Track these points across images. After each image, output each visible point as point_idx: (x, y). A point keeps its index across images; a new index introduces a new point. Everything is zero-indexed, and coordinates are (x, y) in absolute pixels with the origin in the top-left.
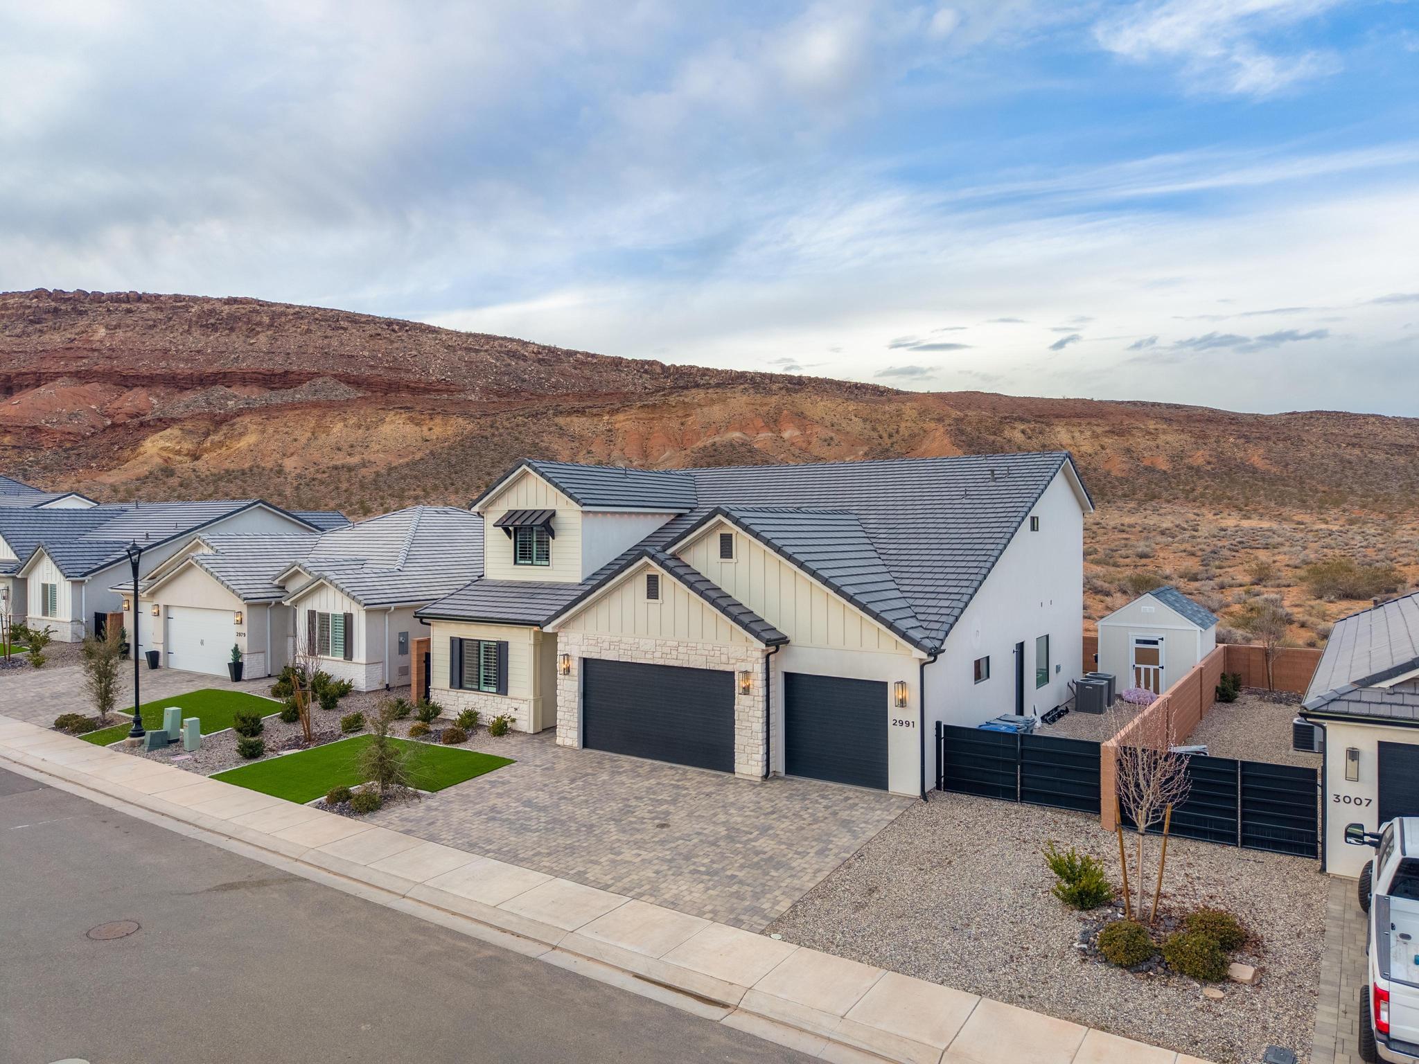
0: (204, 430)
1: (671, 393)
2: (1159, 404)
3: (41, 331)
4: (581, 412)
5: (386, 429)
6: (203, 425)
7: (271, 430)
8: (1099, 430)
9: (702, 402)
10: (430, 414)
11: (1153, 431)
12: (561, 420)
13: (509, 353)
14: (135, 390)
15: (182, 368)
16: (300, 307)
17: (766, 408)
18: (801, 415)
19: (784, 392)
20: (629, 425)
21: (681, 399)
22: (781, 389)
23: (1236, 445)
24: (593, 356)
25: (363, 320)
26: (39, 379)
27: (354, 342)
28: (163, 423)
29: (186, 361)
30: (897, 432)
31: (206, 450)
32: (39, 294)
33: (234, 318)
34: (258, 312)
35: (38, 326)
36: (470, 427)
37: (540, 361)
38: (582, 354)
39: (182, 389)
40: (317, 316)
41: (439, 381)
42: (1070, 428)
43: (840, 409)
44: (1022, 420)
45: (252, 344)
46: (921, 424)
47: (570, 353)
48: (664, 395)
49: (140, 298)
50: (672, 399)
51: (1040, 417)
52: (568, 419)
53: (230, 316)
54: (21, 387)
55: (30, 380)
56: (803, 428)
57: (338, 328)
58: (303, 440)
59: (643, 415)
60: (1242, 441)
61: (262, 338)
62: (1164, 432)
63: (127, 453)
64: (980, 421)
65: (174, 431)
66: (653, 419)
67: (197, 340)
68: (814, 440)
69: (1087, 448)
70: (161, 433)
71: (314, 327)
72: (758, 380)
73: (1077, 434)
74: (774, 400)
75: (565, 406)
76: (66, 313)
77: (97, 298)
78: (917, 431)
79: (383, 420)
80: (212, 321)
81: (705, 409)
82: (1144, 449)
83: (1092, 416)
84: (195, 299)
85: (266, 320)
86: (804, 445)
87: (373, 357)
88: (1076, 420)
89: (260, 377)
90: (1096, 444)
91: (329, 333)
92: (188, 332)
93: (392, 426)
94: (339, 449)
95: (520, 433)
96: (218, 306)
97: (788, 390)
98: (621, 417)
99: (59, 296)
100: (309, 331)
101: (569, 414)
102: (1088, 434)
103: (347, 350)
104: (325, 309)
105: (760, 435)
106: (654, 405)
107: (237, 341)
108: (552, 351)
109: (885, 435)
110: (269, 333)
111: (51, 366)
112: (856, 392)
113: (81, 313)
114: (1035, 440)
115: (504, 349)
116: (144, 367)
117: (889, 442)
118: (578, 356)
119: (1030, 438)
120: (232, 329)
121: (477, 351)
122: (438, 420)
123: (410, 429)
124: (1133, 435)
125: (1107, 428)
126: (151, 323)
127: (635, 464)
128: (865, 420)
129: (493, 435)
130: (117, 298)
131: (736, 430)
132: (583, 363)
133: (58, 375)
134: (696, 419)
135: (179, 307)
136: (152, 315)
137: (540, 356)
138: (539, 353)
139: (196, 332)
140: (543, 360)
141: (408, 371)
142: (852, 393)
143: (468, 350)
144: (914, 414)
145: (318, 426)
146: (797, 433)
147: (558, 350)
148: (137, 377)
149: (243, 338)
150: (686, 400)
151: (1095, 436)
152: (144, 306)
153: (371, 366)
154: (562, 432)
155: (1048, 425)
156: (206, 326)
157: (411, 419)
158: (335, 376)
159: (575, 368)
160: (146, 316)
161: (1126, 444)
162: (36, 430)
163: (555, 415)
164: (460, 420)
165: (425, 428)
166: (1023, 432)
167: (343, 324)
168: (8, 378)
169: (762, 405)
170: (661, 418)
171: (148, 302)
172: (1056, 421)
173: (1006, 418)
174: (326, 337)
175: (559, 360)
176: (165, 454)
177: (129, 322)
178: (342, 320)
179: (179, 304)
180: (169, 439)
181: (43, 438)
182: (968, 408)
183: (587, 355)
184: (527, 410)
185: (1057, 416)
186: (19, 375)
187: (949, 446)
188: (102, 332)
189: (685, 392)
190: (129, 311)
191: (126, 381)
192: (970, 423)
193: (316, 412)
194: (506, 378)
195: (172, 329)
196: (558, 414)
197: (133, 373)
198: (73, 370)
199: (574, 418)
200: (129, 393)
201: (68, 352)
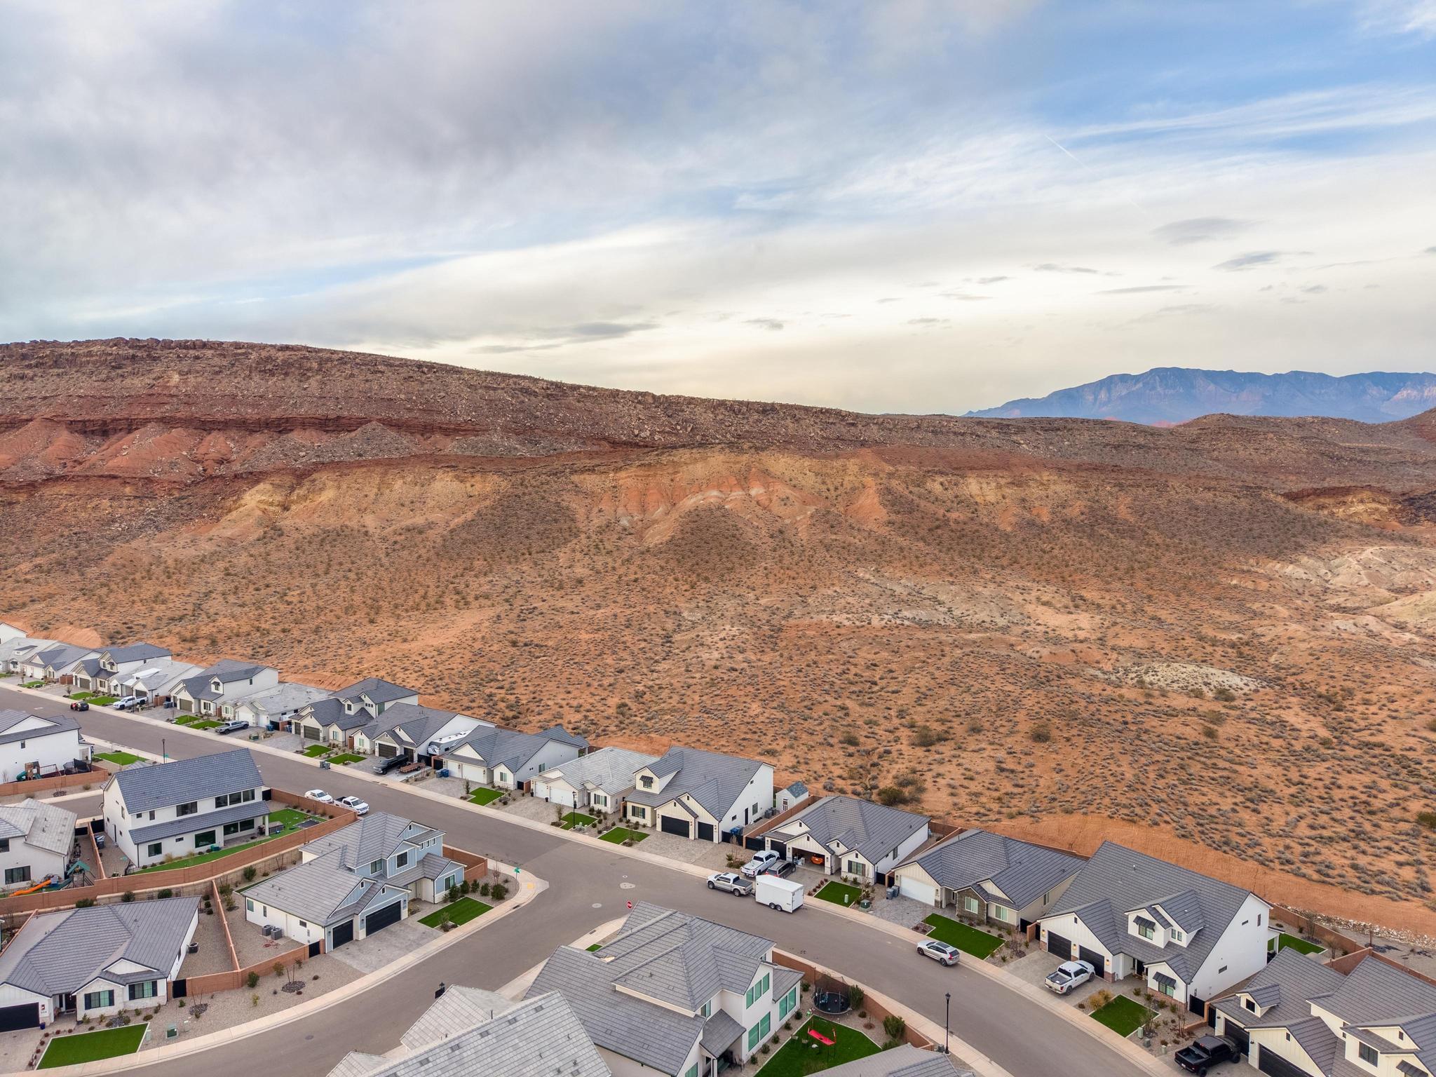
0: (289, 484)
1: (663, 453)
2: (1088, 421)
3: (122, 376)
4: (592, 470)
5: (438, 486)
6: (288, 480)
7: (344, 486)
8: (1003, 482)
9: (688, 461)
10: (472, 473)
11: (1045, 482)
12: (575, 478)
13: (521, 390)
14: (214, 433)
15: (250, 413)
16: (343, 352)
17: (738, 466)
18: (766, 472)
19: (753, 451)
20: (630, 482)
21: (671, 458)
22: (750, 448)
23: (1111, 493)
24: (594, 389)
25: (397, 363)
26: (131, 426)
27: (391, 386)
28: (254, 478)
29: (253, 406)
30: (842, 485)
31: (293, 502)
32: (118, 342)
33: (287, 364)
34: (307, 358)
35: (120, 371)
36: (505, 485)
37: (548, 396)
38: (584, 388)
39: (252, 432)
40: (357, 361)
41: (466, 422)
42: (980, 479)
43: (797, 465)
44: (942, 473)
45: (305, 389)
46: (861, 478)
47: (574, 388)
48: (657, 455)
49: (204, 345)
50: (664, 459)
51: (957, 469)
52: (582, 477)
53: (284, 361)
54: (115, 431)
55: (124, 425)
56: (766, 485)
57: (376, 372)
58: (372, 496)
59: (641, 473)
60: (1117, 489)
61: (313, 383)
62: (1054, 484)
63: (229, 503)
64: (908, 476)
65: (266, 486)
66: (649, 476)
67: (257, 385)
68: (774, 498)
69: (991, 497)
70: (256, 488)
71: (356, 371)
72: (737, 407)
73: (984, 486)
74: (745, 458)
75: (579, 464)
76: (142, 358)
77: (167, 345)
78: (857, 485)
79: (433, 478)
80: (269, 367)
81: (690, 467)
82: (1036, 499)
83: (998, 468)
84: (252, 346)
85: (315, 365)
86: (767, 503)
87: (409, 400)
88: (986, 472)
89: (317, 421)
90: (999, 494)
91: (370, 377)
92: (250, 377)
93: (442, 483)
94: (403, 505)
95: (545, 491)
96: (273, 352)
97: (757, 449)
98: (623, 474)
99: (135, 344)
100: (352, 375)
101: (582, 472)
102: (993, 485)
103: (386, 393)
104: (364, 354)
105: (733, 494)
106: (650, 464)
107: (291, 385)
108: (558, 386)
109: (832, 488)
110: (319, 377)
111: (140, 412)
112: (821, 416)
113: (155, 359)
114: (950, 491)
115: (517, 386)
116: (218, 412)
117: (834, 494)
118: (582, 390)
119: (946, 489)
120: (286, 374)
121: (495, 389)
122: (478, 477)
123: (456, 485)
124: (1029, 486)
125: (1009, 480)
126: (217, 369)
127: (636, 518)
128: (817, 474)
129: (524, 494)
130: (184, 345)
131: (713, 487)
132: (585, 396)
133: (147, 421)
134: (684, 475)
135: (240, 354)
136: (217, 361)
137: (549, 392)
138: (548, 389)
139: (256, 377)
140: (551, 395)
141: (439, 412)
142: (817, 417)
143: (487, 388)
144: (856, 469)
145: (382, 482)
146: (762, 491)
147: (564, 385)
148: (213, 422)
149: (296, 383)
150: (675, 459)
151: (999, 487)
152: (209, 353)
153: (408, 409)
154: (577, 489)
155: (963, 477)
156: (265, 371)
157: (457, 477)
158: (379, 420)
159: (579, 402)
160: (212, 362)
161: (1023, 495)
162: (149, 480)
163: (571, 473)
164: (495, 477)
165: (468, 485)
166: (942, 484)
167: (381, 368)
168: (105, 423)
169: (735, 463)
170: (655, 475)
171: (211, 348)
172: (969, 473)
173: (929, 472)
174: (367, 381)
175: (565, 394)
176: (262, 506)
177: (198, 368)
178: (380, 364)
179: (239, 351)
180: (263, 494)
181: (156, 487)
182: (900, 463)
183: (589, 388)
184: (549, 469)
185: (971, 469)
186: (114, 420)
187: (878, 504)
188: (176, 378)
189: (674, 451)
190: (197, 358)
191: (205, 426)
192: (900, 477)
193: (379, 469)
194: (521, 416)
195: (235, 374)
196: (573, 472)
197: (209, 418)
198: (159, 416)
199: (586, 476)
200: (209, 438)
201: (151, 398)
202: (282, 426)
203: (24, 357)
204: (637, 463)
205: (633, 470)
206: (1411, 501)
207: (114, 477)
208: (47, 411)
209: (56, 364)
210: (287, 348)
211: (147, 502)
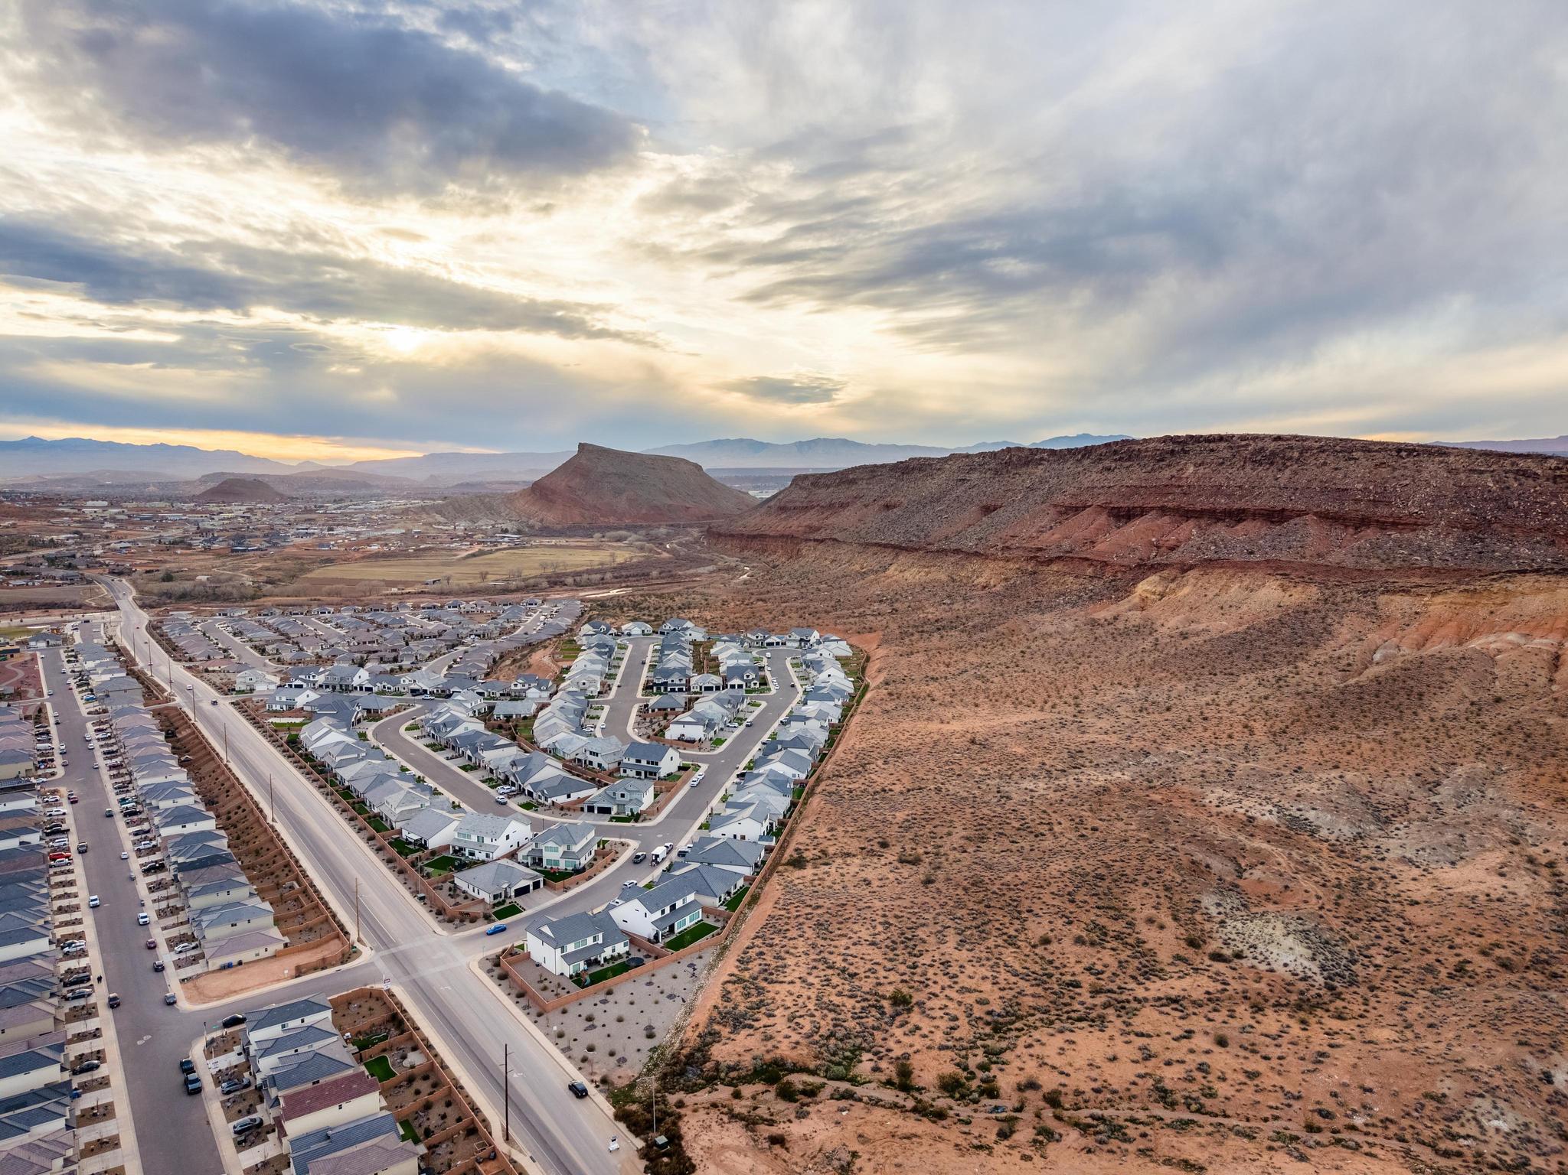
0: (1173, 577)
3: (1160, 468)
4: (1408, 591)
5: (1262, 592)
6: (1173, 573)
7: (1199, 584)
9: (1528, 590)
10: (1299, 583)
12: (1383, 599)
14: (1189, 521)
15: (1222, 503)
16: (1327, 439)
20: (1440, 609)
21: (1509, 585)
25: (1374, 449)
26: (1143, 511)
27: (1356, 475)
29: (1229, 496)
31: (1167, 593)
32: (1166, 440)
33: (1273, 453)
34: (1290, 448)
35: (1160, 464)
36: (1312, 598)
37: (1554, 477)
39: (1218, 520)
40: (1336, 448)
41: (1411, 514)
45: (1277, 479)
48: (1492, 580)
49: (1222, 439)
50: (1500, 585)
52: (1391, 598)
55: (1138, 511)
57: (1350, 458)
59: (1460, 600)
61: (1287, 472)
65: (1154, 578)
67: (1244, 476)
70: (1150, 578)
71: (1330, 459)
75: (1399, 583)
76: (1178, 452)
77: (1198, 440)
79: (1264, 584)
80: (1261, 457)
81: (1527, 598)
84: (1254, 438)
85: (1296, 454)
87: (1365, 490)
89: (1265, 513)
91: (1342, 464)
92: (1243, 467)
93: (1267, 590)
96: (1267, 443)
98: (1439, 599)
99: (1174, 440)
100: (1325, 464)
101: (1394, 592)
103: (1346, 483)
106: (1477, 591)
107: (1267, 475)
110: (1294, 467)
111: (1153, 501)
113: (1186, 452)
116: (1202, 503)
120: (1272, 464)
122: (1301, 587)
126: (1222, 461)
130: (1210, 439)
133: (1152, 509)
141: (1389, 504)
145: (1226, 584)
148: (1193, 511)
150: (1510, 587)
152: (1223, 444)
153: (1357, 500)
156: (1255, 462)
157: (1281, 586)
160: (1220, 455)
162: (1106, 564)
163: (1383, 593)
164: (1316, 588)
165: (1286, 594)
168: (1129, 510)
170: (1474, 604)
171: (1225, 441)
174: (1336, 469)
176: (1146, 594)
177: (1209, 460)
178: (1355, 451)
179: (1243, 443)
181: (1108, 569)
186: (1135, 508)
188: (1191, 469)
189: (1520, 577)
190: (1212, 450)
191: (1186, 515)
194: (1490, 506)
195: (1232, 465)
196: (1387, 591)
197: (1191, 508)
198: (1160, 504)
199: (1397, 598)
200: (1184, 525)
201: (1164, 490)
202: (1237, 516)
203: (1115, 452)
204: (1462, 587)
205: (1452, 596)
207: (1086, 559)
208: (1102, 500)
209: (1130, 459)
210: (1279, 438)
211: (1096, 581)
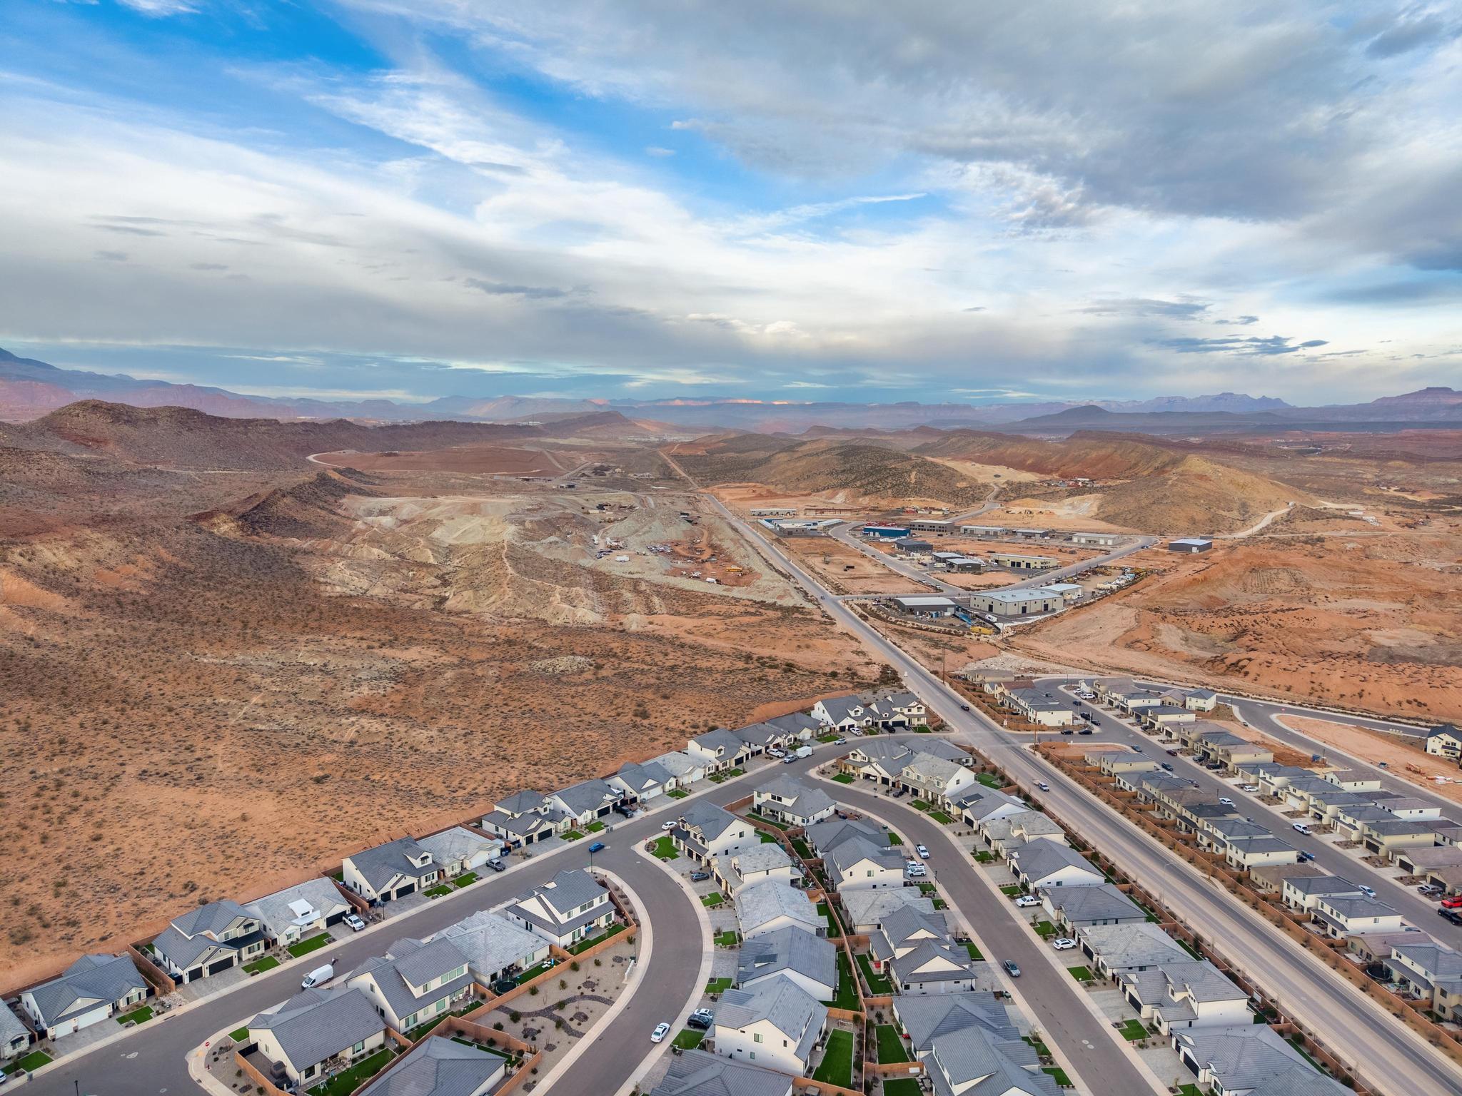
11: (95, 540)
42: (45, 545)
44: (11, 543)
51: (19, 536)
62: (102, 541)
69: (70, 562)
83: (47, 531)
88: (43, 537)
90: (73, 558)
102: (60, 549)
124: (89, 546)
125: (69, 542)
155: (29, 544)
161: (93, 556)
172: (29, 540)
185: (26, 534)
206: (243, 517)
